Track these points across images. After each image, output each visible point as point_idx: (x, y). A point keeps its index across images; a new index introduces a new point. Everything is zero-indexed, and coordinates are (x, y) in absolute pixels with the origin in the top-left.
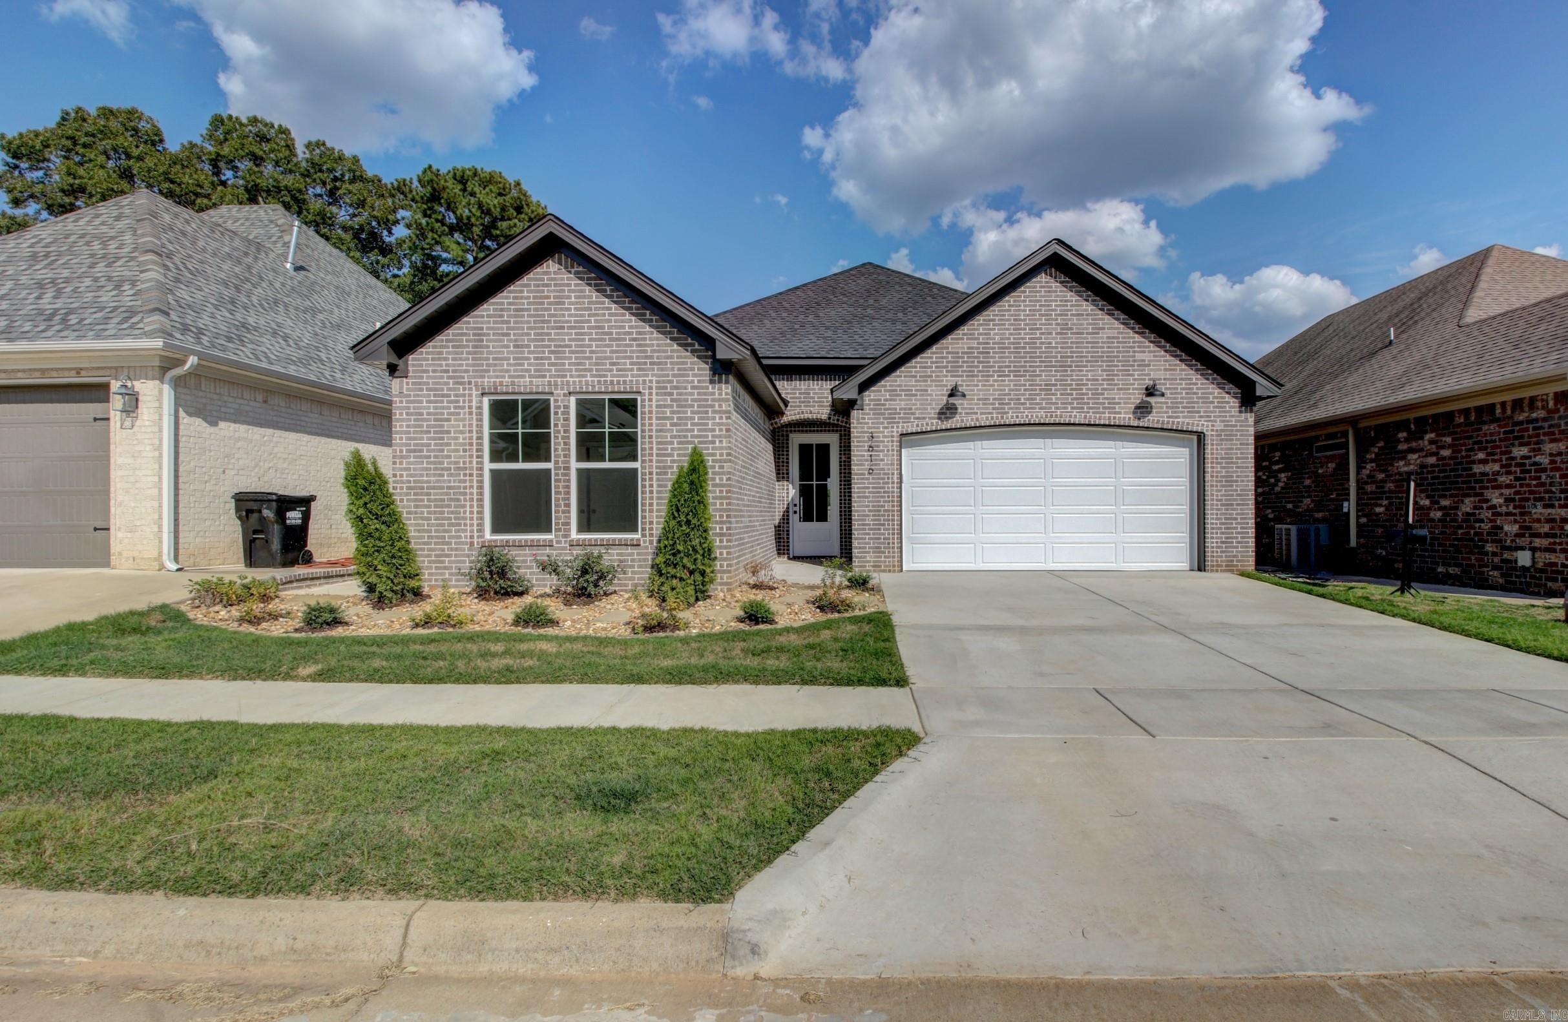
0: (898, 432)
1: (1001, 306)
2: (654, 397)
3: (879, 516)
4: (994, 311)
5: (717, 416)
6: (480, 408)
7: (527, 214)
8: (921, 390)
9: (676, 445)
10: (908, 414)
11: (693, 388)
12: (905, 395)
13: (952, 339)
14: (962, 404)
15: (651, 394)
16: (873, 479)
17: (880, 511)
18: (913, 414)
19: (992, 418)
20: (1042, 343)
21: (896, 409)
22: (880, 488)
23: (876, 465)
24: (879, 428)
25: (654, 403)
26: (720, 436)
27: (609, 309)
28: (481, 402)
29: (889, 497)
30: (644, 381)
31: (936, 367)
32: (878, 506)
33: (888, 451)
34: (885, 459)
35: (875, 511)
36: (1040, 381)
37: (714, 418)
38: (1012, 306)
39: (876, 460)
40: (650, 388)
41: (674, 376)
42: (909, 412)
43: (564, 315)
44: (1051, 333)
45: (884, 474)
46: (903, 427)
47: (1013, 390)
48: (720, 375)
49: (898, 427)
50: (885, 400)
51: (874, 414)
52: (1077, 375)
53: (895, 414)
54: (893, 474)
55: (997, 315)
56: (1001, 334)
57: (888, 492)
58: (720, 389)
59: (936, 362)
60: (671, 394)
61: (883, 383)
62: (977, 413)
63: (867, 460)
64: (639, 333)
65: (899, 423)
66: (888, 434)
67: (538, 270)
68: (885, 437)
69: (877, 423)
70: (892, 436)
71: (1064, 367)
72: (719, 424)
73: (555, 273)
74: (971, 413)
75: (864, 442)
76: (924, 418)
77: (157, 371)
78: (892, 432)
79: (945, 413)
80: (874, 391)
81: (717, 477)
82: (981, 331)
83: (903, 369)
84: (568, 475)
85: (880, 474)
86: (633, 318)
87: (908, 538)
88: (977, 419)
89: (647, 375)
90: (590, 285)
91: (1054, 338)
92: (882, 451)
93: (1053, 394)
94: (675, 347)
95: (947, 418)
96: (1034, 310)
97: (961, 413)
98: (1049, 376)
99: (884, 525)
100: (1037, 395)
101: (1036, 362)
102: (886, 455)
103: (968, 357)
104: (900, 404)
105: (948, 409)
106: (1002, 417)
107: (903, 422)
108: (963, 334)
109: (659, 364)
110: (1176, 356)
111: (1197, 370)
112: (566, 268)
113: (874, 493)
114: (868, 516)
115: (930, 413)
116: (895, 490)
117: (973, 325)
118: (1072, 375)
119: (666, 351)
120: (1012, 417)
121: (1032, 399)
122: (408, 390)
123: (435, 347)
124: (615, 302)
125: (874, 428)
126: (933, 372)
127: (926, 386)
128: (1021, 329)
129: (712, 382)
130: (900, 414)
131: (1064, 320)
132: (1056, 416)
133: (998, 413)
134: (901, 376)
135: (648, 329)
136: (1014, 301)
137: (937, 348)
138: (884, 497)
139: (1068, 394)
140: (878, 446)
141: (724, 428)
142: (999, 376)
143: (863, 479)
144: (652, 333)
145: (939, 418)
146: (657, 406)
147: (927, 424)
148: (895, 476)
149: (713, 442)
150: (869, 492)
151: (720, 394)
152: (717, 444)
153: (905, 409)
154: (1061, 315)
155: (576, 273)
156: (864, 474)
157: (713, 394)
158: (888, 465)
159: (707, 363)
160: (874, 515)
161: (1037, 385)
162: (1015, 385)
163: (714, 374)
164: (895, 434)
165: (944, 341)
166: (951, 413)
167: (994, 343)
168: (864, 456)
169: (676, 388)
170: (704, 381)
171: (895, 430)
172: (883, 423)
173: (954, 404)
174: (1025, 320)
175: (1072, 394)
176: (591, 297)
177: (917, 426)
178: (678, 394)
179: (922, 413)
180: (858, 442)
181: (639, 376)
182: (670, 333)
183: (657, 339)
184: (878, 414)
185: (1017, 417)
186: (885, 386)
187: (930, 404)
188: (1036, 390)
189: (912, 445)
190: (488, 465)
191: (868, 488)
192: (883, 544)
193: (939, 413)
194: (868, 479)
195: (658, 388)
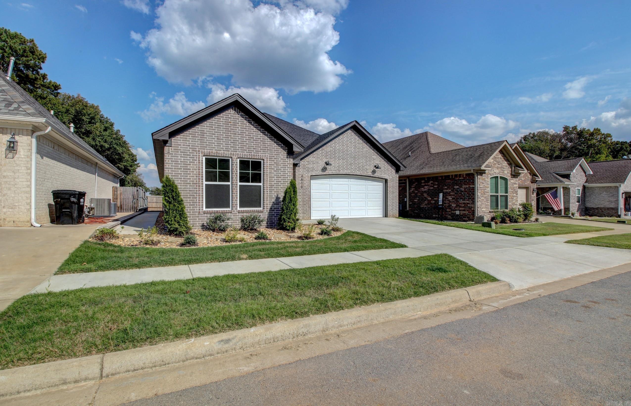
1: (339, 138)
3: (304, 202)
5: (289, 169)
6: (202, 161)
7: (37, 56)
9: (275, 178)
11: (281, 159)
12: (312, 163)
13: (325, 147)
14: (328, 167)
15: (267, 160)
17: (305, 200)
18: (314, 169)
19: (336, 172)
20: (349, 150)
21: (309, 167)
22: (305, 193)
25: (268, 163)
26: (290, 176)
27: (253, 129)
28: (202, 158)
29: (307, 196)
30: (265, 156)
33: (307, 181)
34: (306, 183)
35: (303, 200)
36: (349, 162)
38: (342, 138)
39: (303, 184)
40: (267, 158)
41: (275, 154)
42: (313, 169)
43: (236, 130)
45: (306, 188)
46: (311, 174)
47: (342, 164)
48: (290, 156)
50: (306, 164)
51: (303, 169)
56: (339, 147)
57: (307, 194)
58: (290, 160)
59: (321, 154)
60: (274, 161)
62: (332, 170)
63: (301, 184)
64: (263, 139)
65: (310, 172)
66: (307, 175)
67: (227, 112)
68: (306, 176)
70: (308, 176)
71: (355, 158)
72: (289, 172)
73: (232, 113)
75: (300, 178)
76: (318, 171)
80: (303, 162)
82: (334, 145)
84: (237, 187)
85: (304, 188)
86: (261, 134)
87: (312, 209)
88: (332, 172)
89: (266, 153)
90: (246, 120)
91: (352, 149)
92: (305, 181)
94: (275, 145)
95: (324, 171)
97: (328, 170)
98: (351, 160)
99: (305, 205)
100: (348, 166)
101: (348, 156)
103: (330, 153)
104: (311, 166)
105: (324, 168)
108: (329, 146)
109: (270, 150)
111: (386, 162)
112: (237, 113)
113: (303, 194)
114: (301, 202)
116: (309, 193)
119: (272, 146)
120: (342, 172)
122: (171, 151)
123: (183, 136)
124: (255, 127)
125: (303, 173)
126: (320, 156)
127: (318, 161)
128: (344, 146)
129: (287, 158)
130: (310, 169)
133: (338, 171)
134: (311, 157)
138: (305, 196)
140: (304, 179)
141: (291, 173)
143: (299, 190)
144: (268, 139)
145: (322, 171)
146: (270, 164)
147: (319, 173)
148: (309, 189)
151: (290, 162)
155: (241, 115)
156: (300, 188)
157: (288, 162)
158: (306, 185)
159: (286, 151)
163: (288, 155)
165: (323, 148)
167: (337, 149)
168: (299, 182)
169: (276, 159)
170: (285, 157)
171: (309, 174)
172: (305, 172)
173: (326, 167)
176: (246, 124)
177: (315, 173)
178: (276, 161)
180: (298, 178)
181: (263, 154)
182: (274, 140)
183: (270, 142)
186: (306, 160)
187: (319, 167)
188: (348, 164)
189: (313, 179)
190: (205, 183)
191: (301, 193)
192: (305, 211)
193: (322, 170)
194: (301, 190)
195: (270, 158)
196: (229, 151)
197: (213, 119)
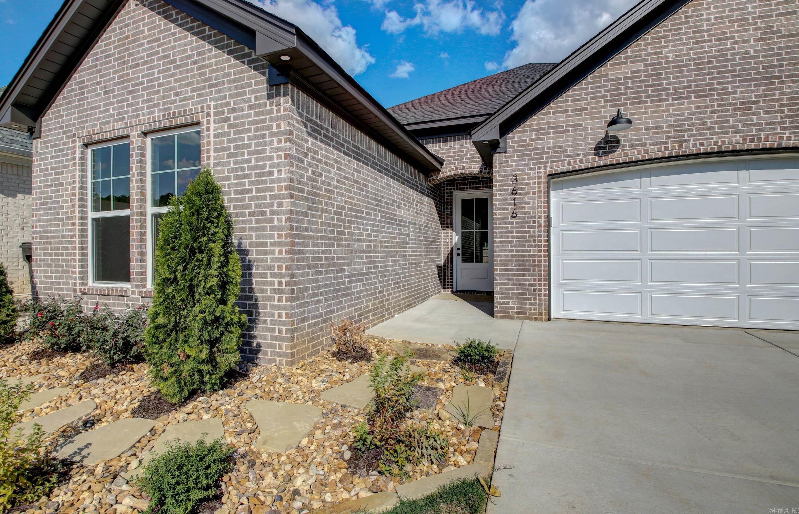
0: (545, 173)
1: (675, 19)
2: (212, 125)
3: (523, 261)
4: (667, 26)
5: (275, 139)
6: (84, 158)
8: (574, 126)
9: (233, 181)
10: (558, 152)
11: (251, 107)
12: (554, 133)
13: (611, 65)
14: (625, 136)
15: (208, 122)
16: (517, 223)
17: (525, 256)
18: (565, 151)
19: (666, 148)
20: (735, 54)
21: (543, 148)
22: (525, 232)
23: (520, 208)
24: (523, 170)
25: (212, 132)
26: (278, 165)
27: (174, 34)
28: (84, 153)
29: (534, 241)
30: (202, 107)
31: (592, 98)
32: (523, 251)
33: (534, 193)
34: (531, 202)
35: (519, 256)
36: (734, 99)
37: (272, 142)
38: (691, 17)
39: (520, 203)
40: (208, 115)
41: (231, 96)
42: (558, 149)
43: (138, 52)
44: (748, 41)
45: (529, 218)
46: (552, 167)
47: (695, 114)
48: (278, 85)
49: (545, 167)
50: (532, 140)
51: (518, 156)
52: (790, 87)
53: (542, 153)
54: (540, 217)
55: (670, 30)
56: (676, 51)
57: (534, 236)
58: (278, 105)
59: (592, 93)
60: (228, 119)
61: (528, 122)
62: (646, 144)
63: (510, 204)
64: (199, 54)
65: (547, 162)
66: (534, 176)
68: (530, 178)
69: (522, 165)
70: (539, 178)
71: (769, 79)
74: (638, 145)
75: (507, 185)
76: (578, 155)
78: (540, 173)
79: (604, 148)
80: (518, 132)
81: (276, 218)
82: (649, 51)
83: (551, 105)
84: (144, 221)
85: (524, 218)
87: (558, 284)
88: (646, 151)
89: (206, 101)
91: (751, 47)
92: (528, 193)
93: (754, 114)
94: (233, 61)
95: (606, 153)
96: (722, 18)
97: (624, 146)
98: (747, 92)
99: (529, 270)
100: (730, 116)
101: (728, 77)
102: (533, 198)
103: (633, 82)
104: (549, 142)
105: (607, 142)
106: (680, 147)
107: (552, 162)
108: (626, 58)
109: (217, 85)
113: (518, 237)
114: (511, 261)
115: (585, 150)
116: (542, 234)
117: (639, 45)
118: (781, 88)
119: (223, 69)
120: (695, 145)
121: (722, 122)
122: (41, 149)
124: (180, 26)
125: (519, 170)
126: (588, 104)
127: (580, 120)
128: (704, 42)
129: (270, 97)
130: (548, 153)
131: (767, 22)
132: (759, 140)
133: (675, 142)
134: (549, 113)
135: (208, 46)
136: (694, 11)
137: (592, 78)
138: (530, 241)
139: (776, 112)
140: (523, 189)
141: (282, 154)
142: (674, 99)
143: (506, 223)
144: (211, 50)
145: (596, 154)
146: (216, 136)
147: (581, 161)
148: (543, 219)
149: (271, 173)
150: (512, 237)
151: (279, 111)
152: (276, 175)
153: (554, 147)
154: (762, 17)
156: (508, 218)
157: (271, 112)
158: (533, 208)
159: (264, 74)
160: (517, 261)
161: (731, 104)
162: (697, 108)
163: (271, 86)
164: (542, 175)
165: (602, 69)
166: (611, 147)
167: (666, 63)
168: (506, 200)
169: (233, 111)
170: (261, 98)
171: (542, 170)
172: (528, 165)
173: (615, 137)
174: (709, 30)
175: (783, 112)
177: (569, 164)
178: (236, 118)
179: (574, 150)
180: (501, 186)
181: (198, 103)
182: (228, 45)
183: (215, 56)
184: (523, 155)
185: (702, 144)
187: (584, 140)
188: (728, 110)
189: (560, 187)
190: (91, 215)
191: (511, 232)
192: (528, 289)
193: (596, 149)
194: (511, 223)
195: (216, 114)
196: (123, 119)
197: (99, 44)
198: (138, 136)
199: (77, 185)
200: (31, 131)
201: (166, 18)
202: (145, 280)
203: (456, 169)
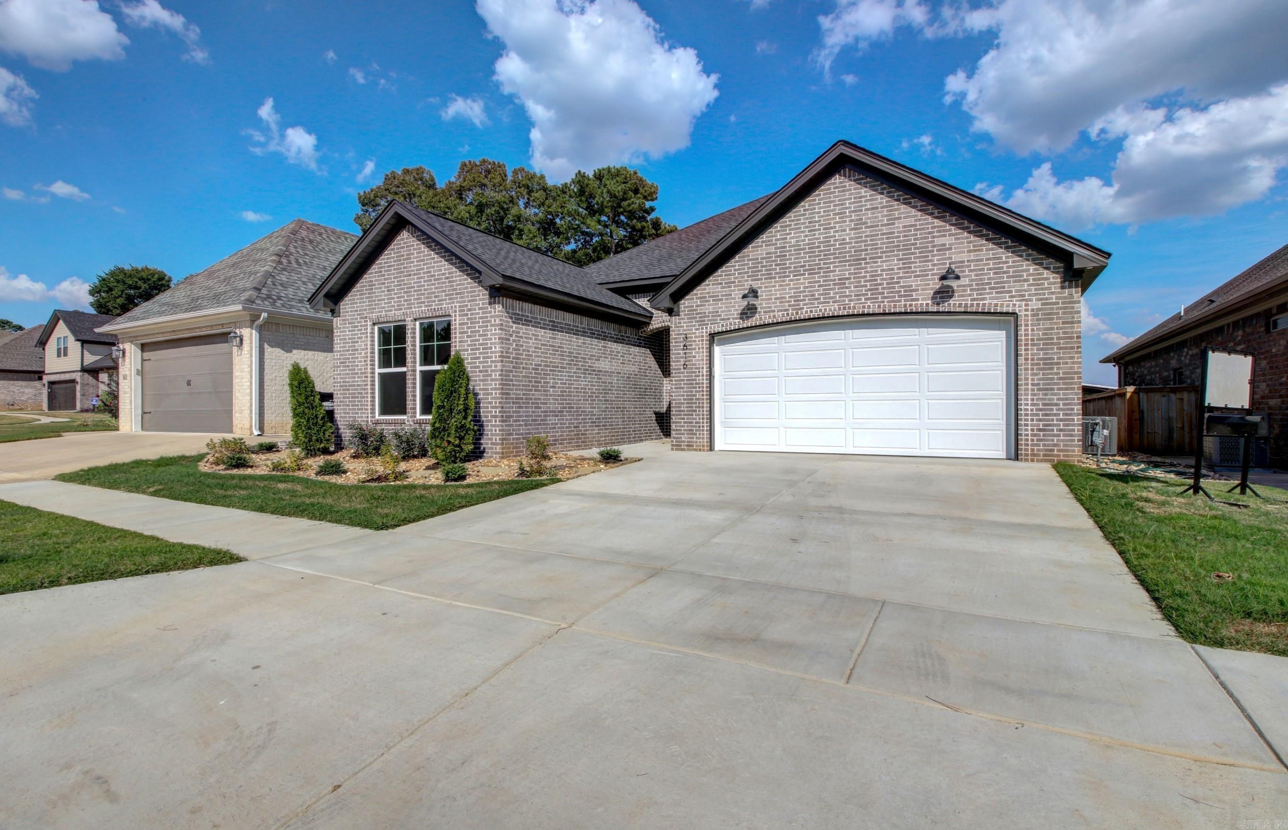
0: (706, 332)
1: (796, 212)
2: (458, 318)
3: (691, 403)
4: (790, 217)
6: (372, 333)
8: (726, 295)
9: (470, 352)
10: (715, 316)
11: (480, 309)
12: (713, 300)
13: (752, 247)
14: (761, 304)
15: (455, 316)
16: (687, 373)
17: (692, 399)
18: (720, 316)
19: (788, 314)
20: (835, 241)
21: (705, 313)
22: (692, 380)
23: (689, 361)
24: (691, 330)
25: (458, 322)
26: (495, 343)
27: (433, 258)
28: (373, 329)
29: (699, 387)
30: (452, 307)
31: (739, 274)
32: (691, 395)
33: (699, 349)
34: (699, 355)
35: (688, 399)
36: (834, 276)
37: (491, 330)
38: (807, 210)
39: (689, 357)
40: (455, 311)
41: (469, 301)
42: (716, 313)
43: (411, 267)
44: (844, 230)
45: (696, 368)
46: (711, 328)
47: (807, 287)
48: (495, 297)
49: (706, 328)
50: (697, 306)
51: (688, 319)
52: (872, 267)
53: (705, 317)
54: (703, 368)
55: (793, 221)
56: (797, 237)
57: (699, 384)
58: (495, 308)
59: (739, 270)
60: (467, 315)
61: (695, 292)
62: (774, 311)
63: (682, 358)
64: (450, 273)
65: (708, 324)
66: (699, 336)
67: (399, 238)
68: (696, 337)
69: (691, 326)
70: (702, 336)
71: (857, 261)
72: (494, 334)
73: (407, 239)
74: (769, 312)
75: (681, 342)
76: (729, 319)
77: (248, 323)
78: (703, 332)
79: (746, 313)
80: (688, 299)
81: (493, 374)
82: (778, 237)
83: (711, 278)
84: (415, 375)
85: (692, 368)
87: (722, 423)
88: (774, 316)
89: (453, 303)
90: (424, 243)
91: (847, 235)
92: (695, 349)
93: (847, 288)
94: (469, 280)
95: (748, 318)
96: (828, 211)
97: (760, 312)
98: (843, 270)
99: (695, 411)
100: (831, 289)
101: (830, 259)
102: (698, 353)
103: (766, 262)
104: (709, 308)
105: (748, 309)
106: (797, 313)
107: (711, 324)
108: (762, 242)
109: (460, 293)
110: (981, 236)
111: (1007, 248)
112: (412, 234)
113: (688, 384)
114: (683, 403)
115: (734, 314)
116: (705, 381)
117: (771, 232)
118: (866, 268)
119: (463, 284)
120: (806, 312)
121: (826, 294)
122: (340, 323)
123: (351, 296)
125: (688, 330)
126: (736, 278)
127: (730, 291)
128: (815, 230)
129: (490, 303)
130: (708, 316)
131: (858, 215)
132: (849, 308)
133: (793, 309)
134: (709, 285)
135: (454, 269)
136: (809, 205)
137: (739, 257)
138: (696, 388)
139: (862, 286)
140: (691, 345)
141: (497, 337)
142: (794, 276)
143: (679, 373)
144: (456, 272)
145: (741, 318)
146: (460, 324)
147: (731, 324)
148: (705, 370)
149: (491, 348)
150: (684, 384)
151: (495, 312)
152: (493, 350)
153: (713, 312)
154: (855, 211)
155: (417, 236)
156: (680, 369)
157: (491, 312)
158: (699, 360)
160: (687, 403)
161: (831, 280)
162: (809, 283)
163: (491, 298)
164: (704, 334)
165: (745, 250)
166: (751, 313)
167: (789, 247)
168: (680, 354)
169: (469, 310)
170: (485, 304)
171: (704, 331)
172: (695, 326)
173: (754, 305)
174: (820, 221)
175: (866, 286)
176: (424, 252)
177: (723, 326)
178: (472, 314)
179: (727, 315)
180: (676, 342)
181: (449, 303)
183: (459, 276)
184: (691, 318)
185: (811, 312)
186: (696, 294)
187: (733, 306)
188: (830, 285)
189: (722, 343)
190: (378, 371)
191: (683, 380)
192: (695, 427)
193: (741, 314)
194: (683, 373)
195: (460, 311)
196: (401, 309)
197: (383, 257)
198: (412, 321)
199: (369, 351)
200: (333, 311)
201: (428, 247)
202: (415, 413)
203: (664, 322)
